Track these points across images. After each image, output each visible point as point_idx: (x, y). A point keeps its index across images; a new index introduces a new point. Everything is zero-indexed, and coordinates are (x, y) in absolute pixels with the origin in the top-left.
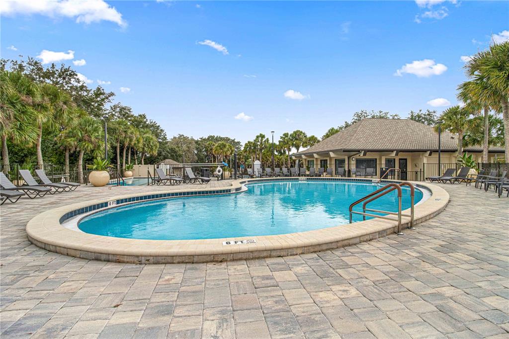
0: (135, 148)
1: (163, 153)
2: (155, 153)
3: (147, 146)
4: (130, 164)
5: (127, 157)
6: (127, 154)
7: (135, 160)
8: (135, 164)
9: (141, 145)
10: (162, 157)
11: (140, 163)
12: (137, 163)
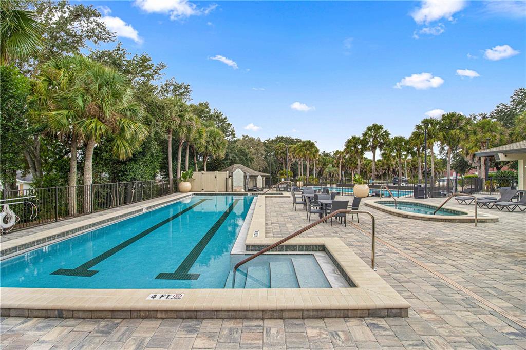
0: (195, 146)
1: (230, 156)
2: (223, 155)
3: (211, 144)
4: (187, 170)
5: (183, 161)
6: (184, 156)
7: (194, 164)
8: (195, 170)
9: (203, 141)
10: (228, 161)
11: (201, 169)
12: (197, 170)
